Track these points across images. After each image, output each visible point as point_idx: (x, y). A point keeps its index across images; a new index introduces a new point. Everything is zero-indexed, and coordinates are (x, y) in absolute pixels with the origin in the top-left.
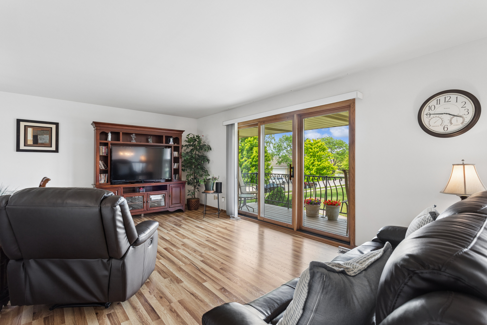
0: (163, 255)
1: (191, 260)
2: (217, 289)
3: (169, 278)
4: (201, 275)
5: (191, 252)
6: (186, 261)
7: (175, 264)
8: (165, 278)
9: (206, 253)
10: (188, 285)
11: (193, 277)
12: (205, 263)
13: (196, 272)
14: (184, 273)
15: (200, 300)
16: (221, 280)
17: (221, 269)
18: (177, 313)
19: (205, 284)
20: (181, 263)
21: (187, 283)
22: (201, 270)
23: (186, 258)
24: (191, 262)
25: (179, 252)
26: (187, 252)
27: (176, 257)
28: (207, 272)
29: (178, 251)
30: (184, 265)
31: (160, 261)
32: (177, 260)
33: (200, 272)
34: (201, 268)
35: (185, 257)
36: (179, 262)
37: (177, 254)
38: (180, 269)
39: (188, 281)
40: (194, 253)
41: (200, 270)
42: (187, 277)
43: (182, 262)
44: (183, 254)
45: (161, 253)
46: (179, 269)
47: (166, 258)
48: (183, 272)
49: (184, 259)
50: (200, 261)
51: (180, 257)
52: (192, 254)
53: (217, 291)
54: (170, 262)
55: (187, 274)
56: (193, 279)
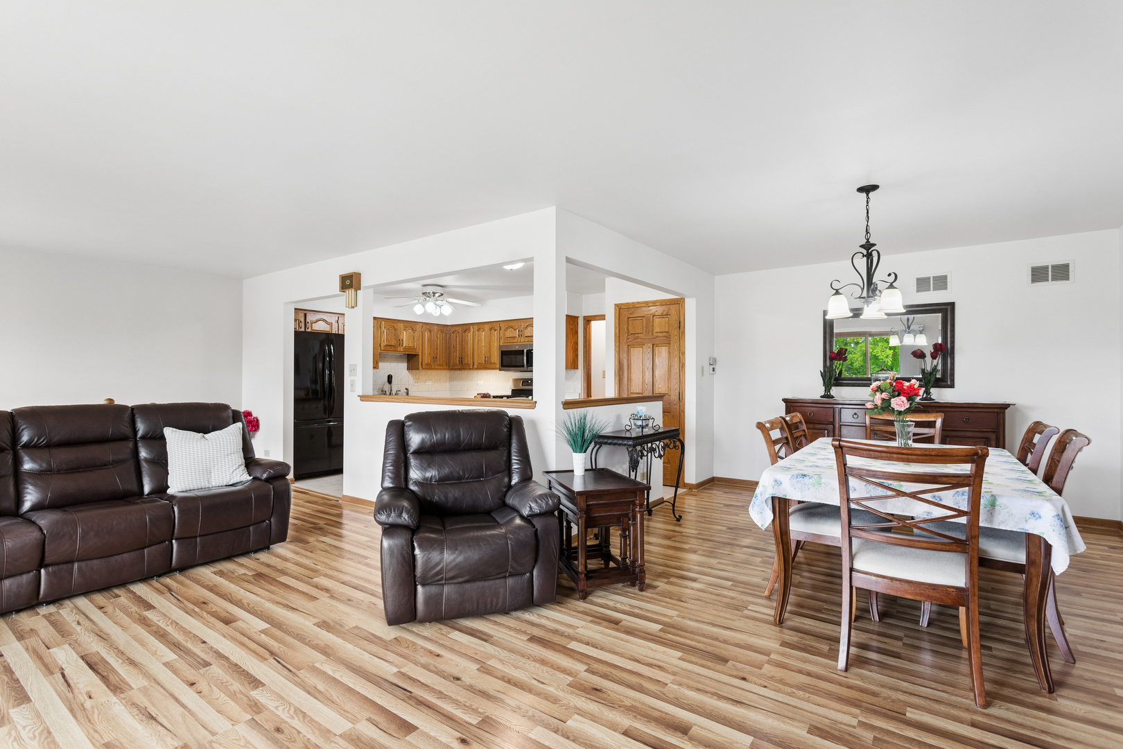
0: (399, 692)
1: (296, 684)
2: (243, 620)
3: (347, 628)
4: (270, 642)
5: (296, 723)
6: (313, 680)
7: (344, 664)
8: (356, 627)
9: (234, 722)
10: (303, 620)
11: (292, 636)
12: (251, 676)
13: (281, 649)
14: (315, 642)
15: (281, 604)
16: (225, 636)
17: (207, 664)
18: (320, 589)
19: (265, 626)
20: (328, 668)
21: (305, 624)
22: (267, 655)
23: (312, 692)
24: (296, 678)
25: (343, 713)
26: (312, 720)
27: (350, 690)
28: (254, 652)
29: (347, 719)
30: (317, 665)
31: (395, 670)
32: (341, 676)
33: (272, 649)
34: (266, 660)
35: (317, 695)
36: (334, 671)
37: (351, 706)
38: (326, 651)
39: (302, 627)
40: (284, 716)
41: (272, 653)
42: (305, 634)
43: (324, 673)
44: (325, 709)
45: (411, 702)
46: (328, 650)
47: (381, 681)
48: (317, 645)
49: (321, 687)
50: (263, 685)
51: (334, 694)
52: (292, 712)
53: (243, 618)
54: (360, 667)
55: (307, 641)
56: (292, 632)
